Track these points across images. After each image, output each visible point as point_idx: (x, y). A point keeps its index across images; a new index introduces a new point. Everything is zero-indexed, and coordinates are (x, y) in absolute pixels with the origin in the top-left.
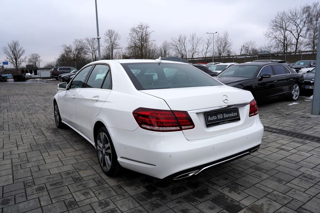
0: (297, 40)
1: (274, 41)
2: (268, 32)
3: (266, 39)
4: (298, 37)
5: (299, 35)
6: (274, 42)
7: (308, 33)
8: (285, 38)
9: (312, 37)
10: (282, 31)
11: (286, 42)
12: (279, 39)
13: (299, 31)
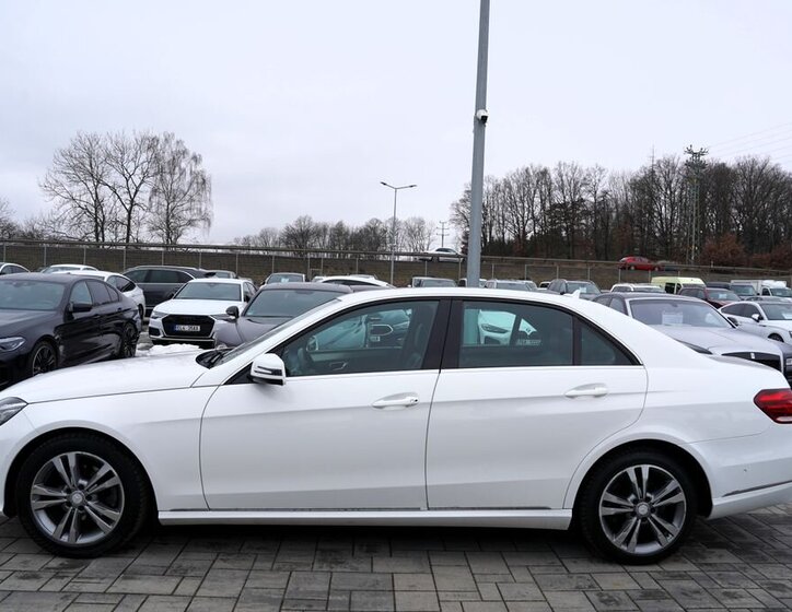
0: (129, 212)
1: (68, 206)
2: (50, 180)
3: (47, 198)
4: (131, 208)
5: (132, 201)
6: (68, 210)
7: (155, 199)
8: (98, 204)
9: (164, 210)
10: (90, 184)
11: (100, 215)
12: (83, 204)
13: (133, 191)
